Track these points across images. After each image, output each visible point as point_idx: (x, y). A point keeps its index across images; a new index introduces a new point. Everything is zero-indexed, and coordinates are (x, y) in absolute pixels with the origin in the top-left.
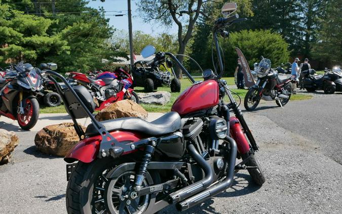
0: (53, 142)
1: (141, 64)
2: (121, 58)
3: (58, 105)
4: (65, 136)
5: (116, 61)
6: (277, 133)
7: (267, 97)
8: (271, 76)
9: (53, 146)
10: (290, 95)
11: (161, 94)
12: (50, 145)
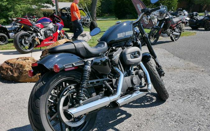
0: (15, 72)
1: (66, 10)
2: (48, 5)
3: (6, 44)
4: (24, 67)
5: (43, 7)
6: (174, 61)
7: (164, 34)
8: (168, 19)
9: (16, 75)
10: (180, 33)
11: (85, 34)
12: (13, 74)
